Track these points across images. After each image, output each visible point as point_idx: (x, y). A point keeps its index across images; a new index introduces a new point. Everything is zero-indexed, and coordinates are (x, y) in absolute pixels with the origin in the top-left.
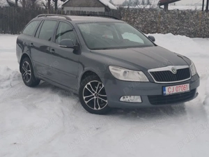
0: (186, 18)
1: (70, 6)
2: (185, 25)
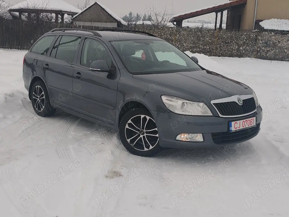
0: (202, 37)
2: (201, 43)
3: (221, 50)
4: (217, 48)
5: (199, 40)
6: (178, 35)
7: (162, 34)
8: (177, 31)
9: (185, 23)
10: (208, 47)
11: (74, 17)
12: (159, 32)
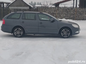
0: (69, 11)
1: (12, 6)
2: (69, 14)
3: (78, 17)
4: (76, 17)
5: (68, 13)
6: (58, 11)
7: (51, 11)
8: (57, 10)
9: (60, 6)
10: (72, 16)
11: (9, 5)
12: (49, 10)
